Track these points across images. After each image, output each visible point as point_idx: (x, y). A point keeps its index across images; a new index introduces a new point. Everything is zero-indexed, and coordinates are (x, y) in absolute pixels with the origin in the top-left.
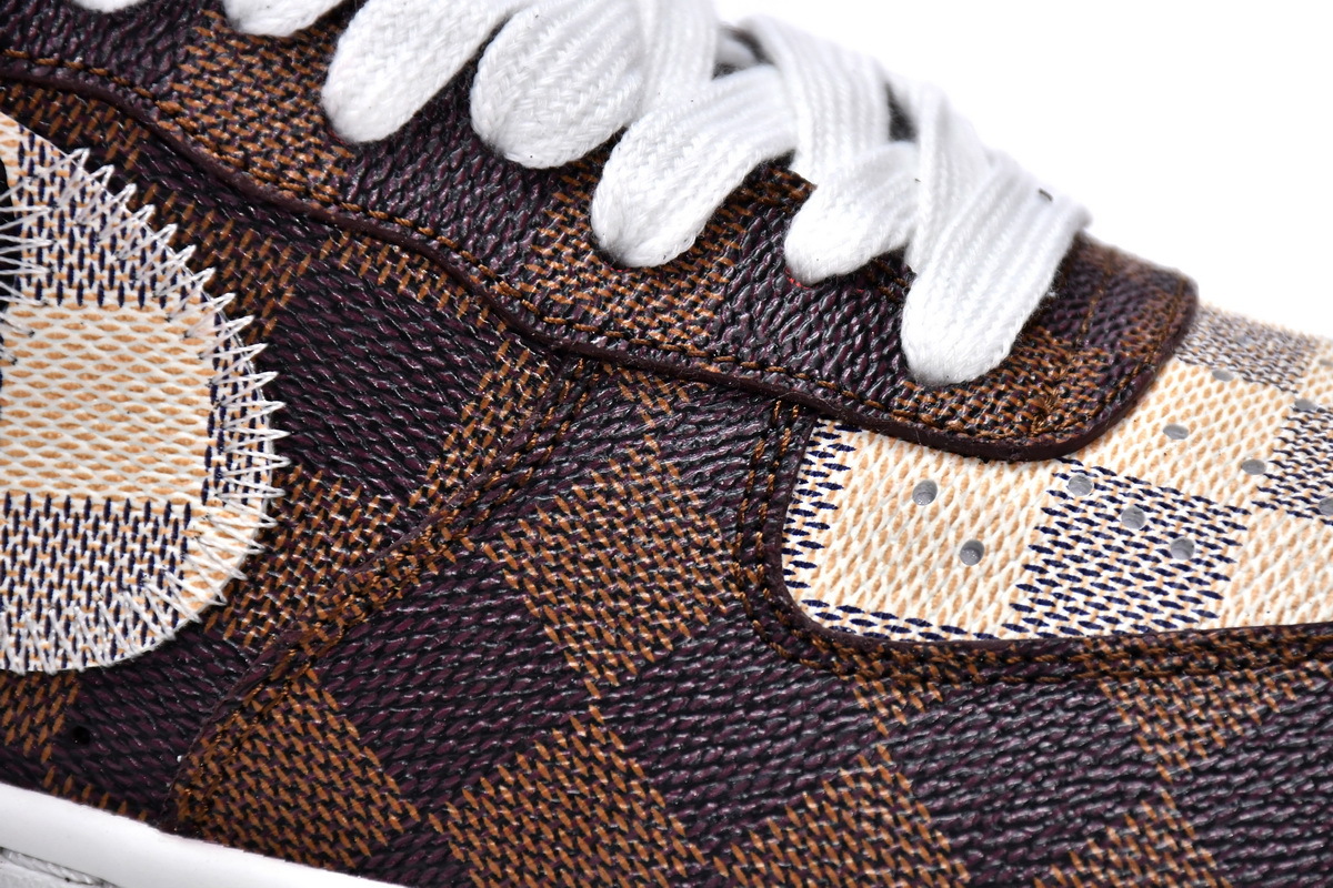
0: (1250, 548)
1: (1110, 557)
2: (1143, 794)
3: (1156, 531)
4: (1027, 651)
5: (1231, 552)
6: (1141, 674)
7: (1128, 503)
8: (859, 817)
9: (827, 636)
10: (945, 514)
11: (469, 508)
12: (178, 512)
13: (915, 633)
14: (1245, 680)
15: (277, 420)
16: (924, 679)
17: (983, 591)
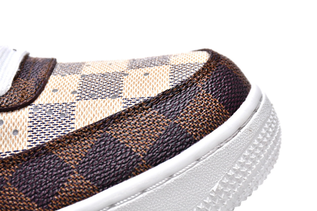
0: (78, 110)
1: (47, 123)
2: (70, 173)
3: (56, 114)
4: (34, 150)
5: (74, 113)
6: (61, 146)
7: (48, 110)
8: (8, 200)
10: (7, 126)
13: (8, 155)
14: (85, 140)
16: (13, 164)
17: (20, 140)
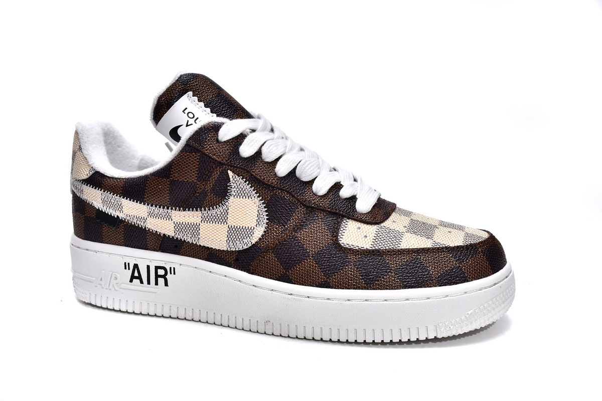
0: (405, 238)
1: (385, 238)
2: (389, 272)
3: (392, 235)
4: (373, 251)
5: (402, 238)
6: (389, 254)
7: (388, 231)
8: (348, 274)
9: (345, 248)
10: (362, 231)
11: (294, 228)
12: (252, 228)
13: (357, 248)
14: (404, 256)
15: (267, 215)
16: (358, 254)
17: (367, 242)
